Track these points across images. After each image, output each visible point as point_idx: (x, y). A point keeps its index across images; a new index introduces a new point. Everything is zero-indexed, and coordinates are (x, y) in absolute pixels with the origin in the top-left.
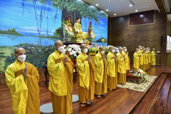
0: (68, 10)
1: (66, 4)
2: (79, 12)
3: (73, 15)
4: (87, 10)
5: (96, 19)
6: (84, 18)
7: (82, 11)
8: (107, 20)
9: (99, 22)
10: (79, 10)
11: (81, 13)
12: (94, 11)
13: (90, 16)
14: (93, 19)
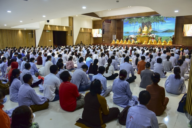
0: (144, 22)
1: (144, 21)
2: (150, 22)
3: (147, 23)
4: (155, 19)
5: (162, 21)
6: (153, 23)
7: (152, 21)
8: (175, 18)
9: (165, 22)
10: (150, 21)
11: (151, 22)
12: (161, 18)
13: (157, 21)
14: (160, 22)
